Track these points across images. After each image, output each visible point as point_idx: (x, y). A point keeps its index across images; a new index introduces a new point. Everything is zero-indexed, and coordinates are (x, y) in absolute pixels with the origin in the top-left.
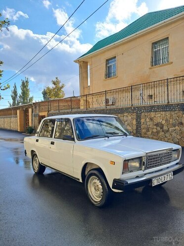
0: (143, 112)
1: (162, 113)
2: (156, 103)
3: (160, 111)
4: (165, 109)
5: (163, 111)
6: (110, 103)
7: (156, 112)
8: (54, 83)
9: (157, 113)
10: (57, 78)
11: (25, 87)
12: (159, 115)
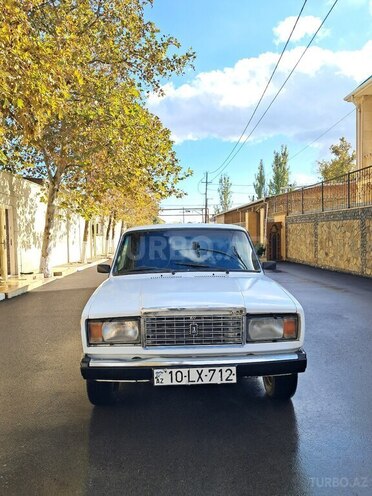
8: (336, 151)
10: (342, 140)
11: (280, 165)
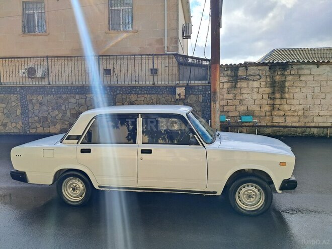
0: (120, 93)
1: (146, 96)
2: (137, 83)
3: (144, 94)
4: (151, 92)
5: (146, 94)
6: (39, 74)
7: (138, 94)
9: (139, 96)
12: (143, 98)
